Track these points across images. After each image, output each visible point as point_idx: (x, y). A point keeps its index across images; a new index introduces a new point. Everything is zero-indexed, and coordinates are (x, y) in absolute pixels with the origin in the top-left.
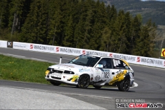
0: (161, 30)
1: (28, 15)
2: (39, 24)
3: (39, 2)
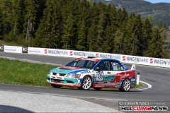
1: (41, 21)
2: (53, 29)
3: (52, 8)
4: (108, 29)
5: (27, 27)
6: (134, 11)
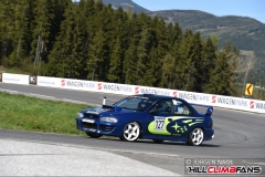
0: (244, 56)
1: (57, 38)
2: (74, 50)
3: (73, 20)
5: (36, 46)
6: (189, 27)
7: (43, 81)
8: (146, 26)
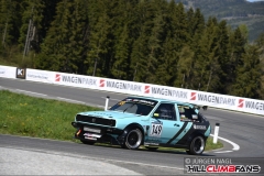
1: (52, 23)
2: (71, 38)
3: (72, 2)
4: (168, 43)
5: (26, 33)
6: (214, 14)
7: (34, 75)
8: (160, 11)
